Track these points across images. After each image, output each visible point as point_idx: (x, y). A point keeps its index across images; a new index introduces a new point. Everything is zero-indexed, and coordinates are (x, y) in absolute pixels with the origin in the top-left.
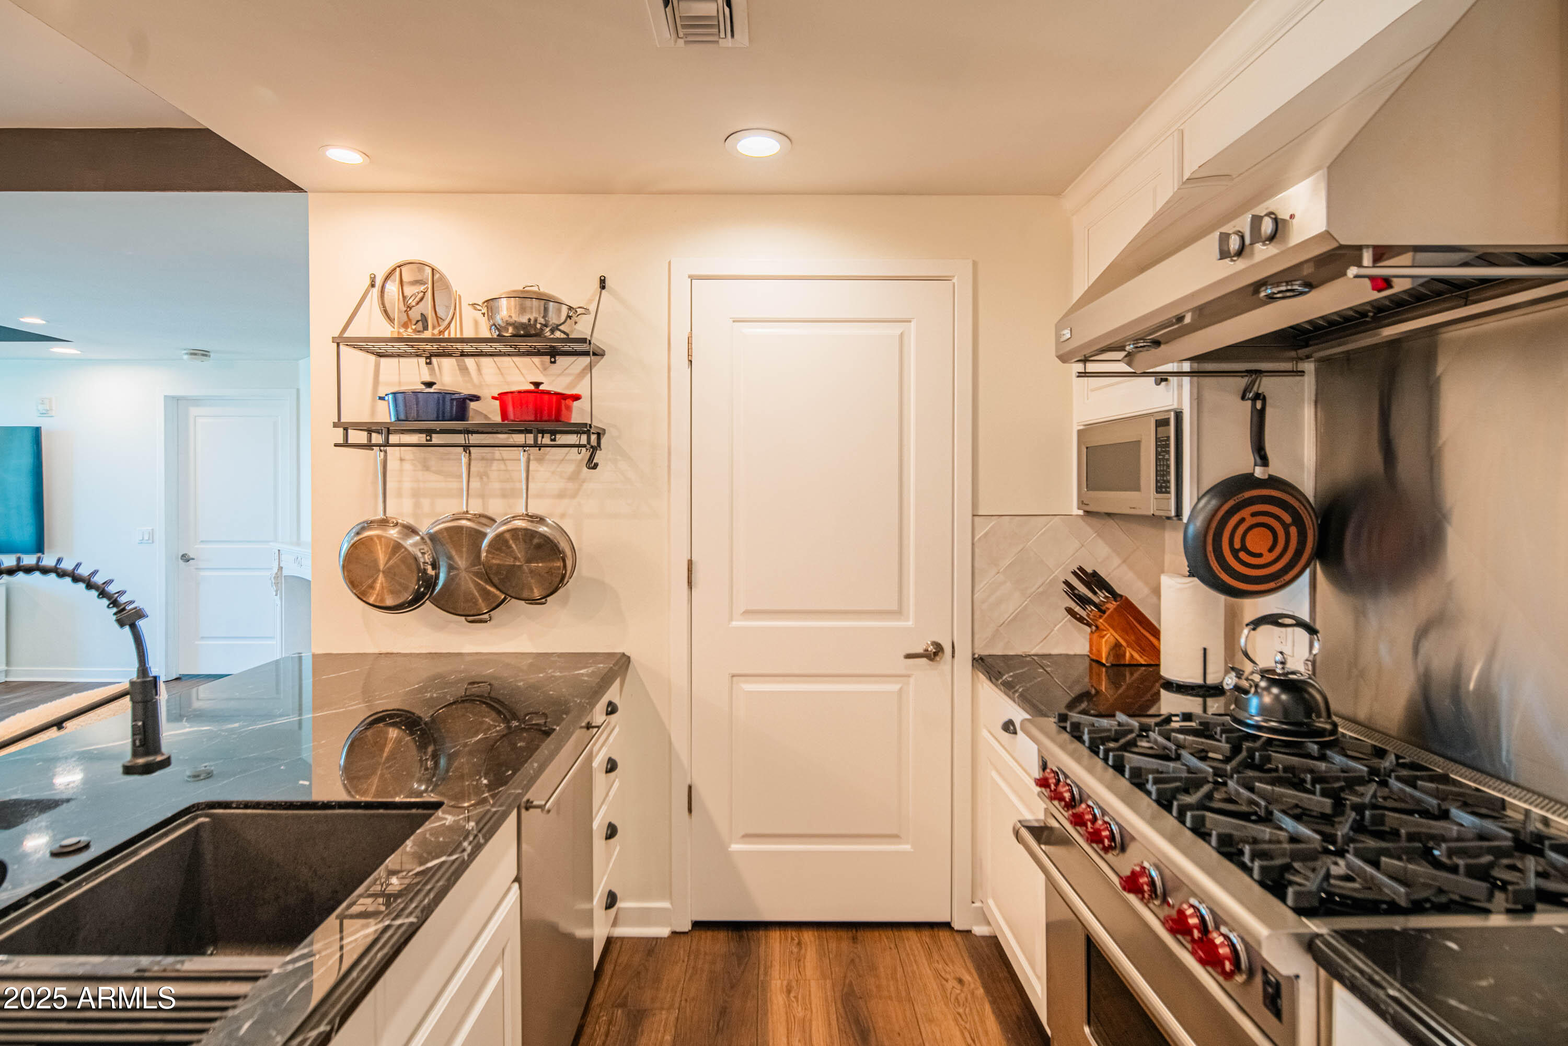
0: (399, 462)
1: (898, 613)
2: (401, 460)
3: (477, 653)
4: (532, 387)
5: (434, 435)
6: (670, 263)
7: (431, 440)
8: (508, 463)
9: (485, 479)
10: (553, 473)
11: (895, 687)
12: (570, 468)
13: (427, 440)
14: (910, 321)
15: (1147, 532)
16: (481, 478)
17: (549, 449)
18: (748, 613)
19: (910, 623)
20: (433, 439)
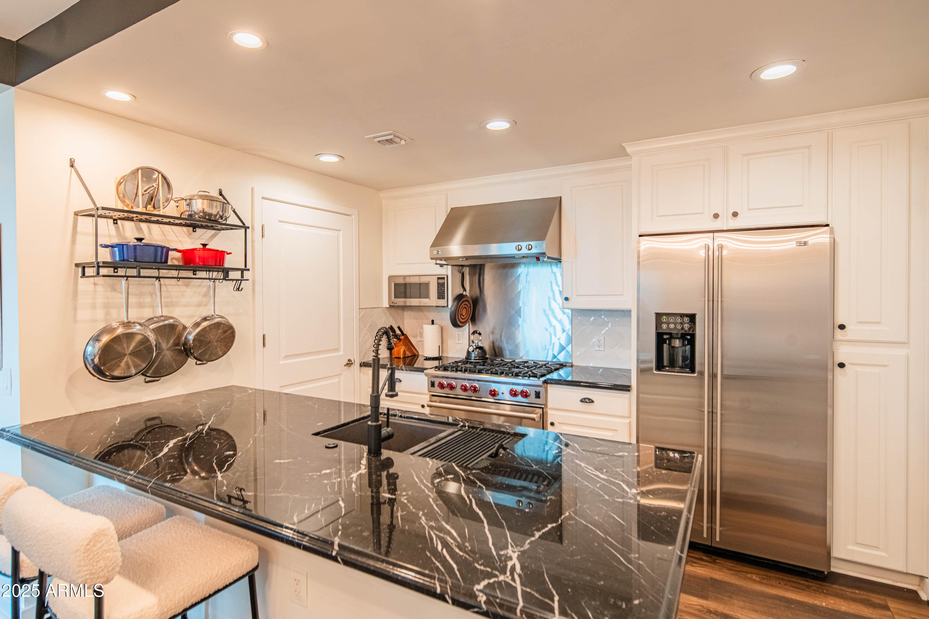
0: (93, 285)
1: (337, 350)
2: (95, 284)
3: (150, 401)
4: (202, 247)
5: (119, 269)
6: (252, 189)
7: (117, 272)
8: (168, 287)
9: (154, 296)
10: (195, 293)
11: (336, 380)
12: (204, 290)
13: (114, 272)
14: (340, 231)
15: (400, 312)
16: (152, 296)
17: (192, 280)
18: (287, 357)
19: (341, 353)
20: (118, 272)
